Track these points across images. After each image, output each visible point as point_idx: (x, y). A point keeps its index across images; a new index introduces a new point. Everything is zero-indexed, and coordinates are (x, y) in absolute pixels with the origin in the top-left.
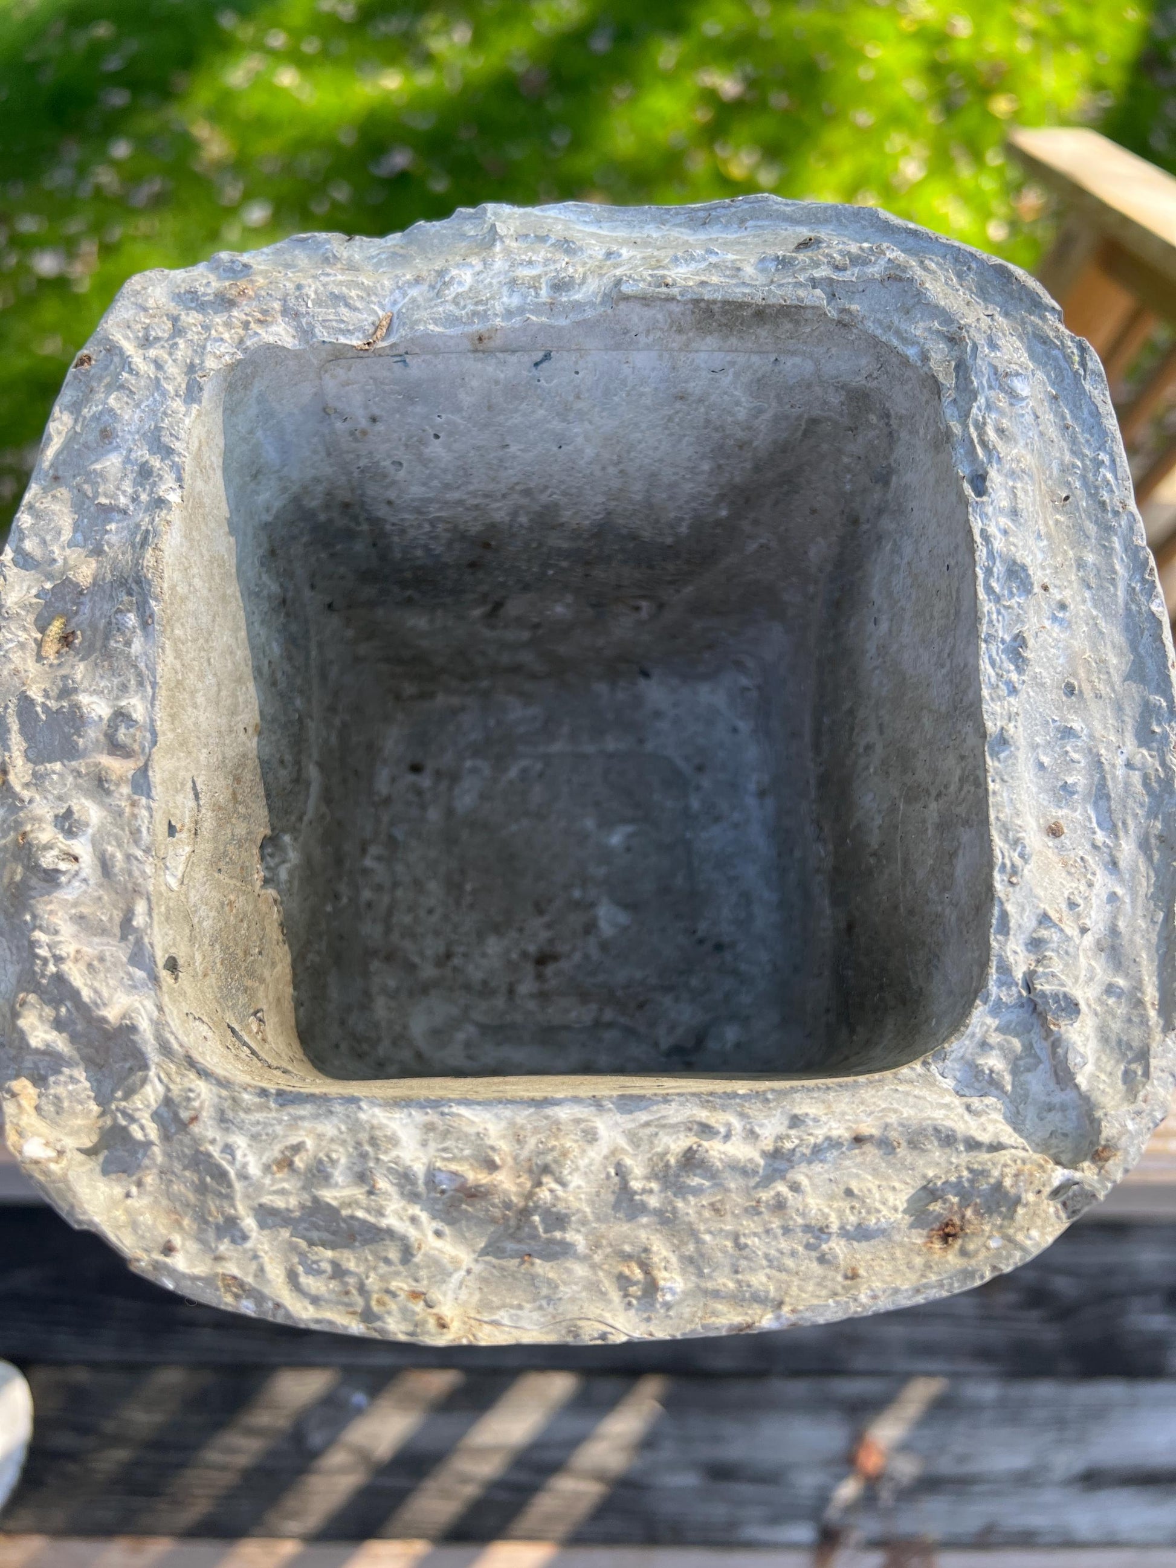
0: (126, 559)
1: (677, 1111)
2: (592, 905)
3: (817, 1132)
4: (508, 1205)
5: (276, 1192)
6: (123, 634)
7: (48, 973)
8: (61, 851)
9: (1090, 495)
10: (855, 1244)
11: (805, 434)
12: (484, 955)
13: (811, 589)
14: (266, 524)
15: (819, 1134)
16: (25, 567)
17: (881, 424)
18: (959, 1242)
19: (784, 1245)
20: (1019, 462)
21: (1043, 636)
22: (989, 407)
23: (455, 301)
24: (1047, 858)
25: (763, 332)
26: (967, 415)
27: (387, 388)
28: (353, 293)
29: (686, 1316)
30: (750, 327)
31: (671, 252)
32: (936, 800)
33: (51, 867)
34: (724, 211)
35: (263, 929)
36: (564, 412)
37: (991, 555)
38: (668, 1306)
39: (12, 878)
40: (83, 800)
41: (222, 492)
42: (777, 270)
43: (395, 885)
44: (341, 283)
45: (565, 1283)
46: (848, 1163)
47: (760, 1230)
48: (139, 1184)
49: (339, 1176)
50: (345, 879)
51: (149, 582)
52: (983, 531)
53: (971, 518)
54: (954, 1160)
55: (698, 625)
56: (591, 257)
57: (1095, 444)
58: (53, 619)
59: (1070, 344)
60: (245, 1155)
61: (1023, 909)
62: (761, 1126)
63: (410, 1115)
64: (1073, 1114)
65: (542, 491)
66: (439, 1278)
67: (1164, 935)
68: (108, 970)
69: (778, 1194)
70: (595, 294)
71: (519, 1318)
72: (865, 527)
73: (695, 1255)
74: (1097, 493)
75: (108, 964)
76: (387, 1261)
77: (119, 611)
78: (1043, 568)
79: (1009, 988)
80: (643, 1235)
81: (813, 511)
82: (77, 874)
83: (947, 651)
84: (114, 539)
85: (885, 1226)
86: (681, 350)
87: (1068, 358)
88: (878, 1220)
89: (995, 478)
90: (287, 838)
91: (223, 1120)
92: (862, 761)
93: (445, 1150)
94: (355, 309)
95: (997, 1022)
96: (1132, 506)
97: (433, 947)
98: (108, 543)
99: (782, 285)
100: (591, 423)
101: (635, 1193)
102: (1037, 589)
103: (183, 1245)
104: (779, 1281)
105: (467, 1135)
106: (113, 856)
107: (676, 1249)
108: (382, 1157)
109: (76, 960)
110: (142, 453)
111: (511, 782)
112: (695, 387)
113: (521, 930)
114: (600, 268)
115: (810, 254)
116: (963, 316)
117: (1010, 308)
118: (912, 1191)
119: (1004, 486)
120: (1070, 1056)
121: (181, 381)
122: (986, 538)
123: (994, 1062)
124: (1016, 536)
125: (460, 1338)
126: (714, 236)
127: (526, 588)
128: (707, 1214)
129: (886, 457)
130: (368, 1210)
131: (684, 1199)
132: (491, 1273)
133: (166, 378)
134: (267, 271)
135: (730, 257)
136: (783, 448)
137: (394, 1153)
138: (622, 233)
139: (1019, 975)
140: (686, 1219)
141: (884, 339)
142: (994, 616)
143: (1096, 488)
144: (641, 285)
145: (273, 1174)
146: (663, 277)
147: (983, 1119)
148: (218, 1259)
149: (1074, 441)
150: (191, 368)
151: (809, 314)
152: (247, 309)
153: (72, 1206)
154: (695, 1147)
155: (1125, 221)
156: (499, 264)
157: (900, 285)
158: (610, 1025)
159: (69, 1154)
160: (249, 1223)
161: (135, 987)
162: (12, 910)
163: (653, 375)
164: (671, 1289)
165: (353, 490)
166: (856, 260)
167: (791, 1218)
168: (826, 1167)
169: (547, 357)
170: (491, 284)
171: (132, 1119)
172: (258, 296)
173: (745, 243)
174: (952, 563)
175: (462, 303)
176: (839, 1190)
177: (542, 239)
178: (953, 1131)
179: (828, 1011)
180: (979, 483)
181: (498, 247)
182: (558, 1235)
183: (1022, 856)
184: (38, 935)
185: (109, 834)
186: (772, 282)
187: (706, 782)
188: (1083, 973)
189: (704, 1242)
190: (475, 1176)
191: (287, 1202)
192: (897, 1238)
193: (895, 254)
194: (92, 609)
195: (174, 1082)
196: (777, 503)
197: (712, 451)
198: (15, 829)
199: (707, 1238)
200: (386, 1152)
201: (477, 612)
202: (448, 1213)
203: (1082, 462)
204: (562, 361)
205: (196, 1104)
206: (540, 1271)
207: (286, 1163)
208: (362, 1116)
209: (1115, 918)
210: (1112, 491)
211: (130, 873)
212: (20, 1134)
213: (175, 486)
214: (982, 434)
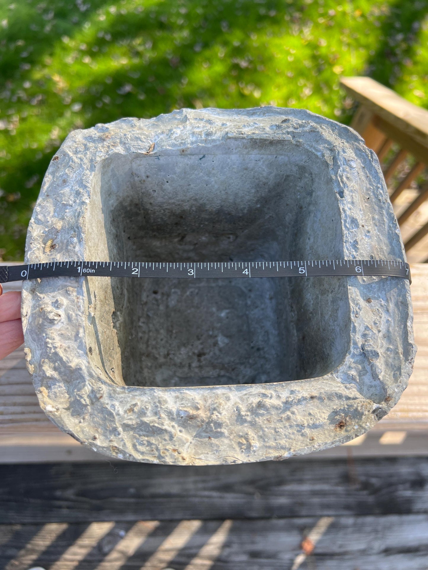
0: (72, 221)
1: (255, 390)
2: (216, 336)
3: (299, 395)
4: (203, 421)
5: (128, 419)
6: (73, 244)
7: (52, 352)
8: (55, 313)
9: (375, 197)
10: (312, 430)
11: (285, 180)
12: (180, 354)
13: (287, 230)
14: (112, 210)
15: (300, 396)
16: (38, 224)
17: (309, 177)
18: (345, 427)
19: (290, 431)
20: (353, 187)
21: (363, 241)
22: (344, 171)
23: (175, 139)
24: (367, 309)
25: (272, 148)
26: (337, 173)
27: (152, 167)
28: (142, 137)
29: (260, 454)
30: (268, 147)
31: (243, 124)
32: (331, 293)
33: (52, 318)
34: (258, 111)
35: (114, 342)
36: (209, 174)
37: (346, 216)
38: (254, 451)
39: (38, 322)
40: (61, 297)
41: (100, 200)
42: (276, 129)
43: (149, 331)
44: (138, 134)
45: (222, 446)
46: (309, 405)
47: (282, 426)
48: (84, 419)
49: (149, 413)
50: (134, 329)
51: (81, 228)
52: (343, 209)
53: (339, 205)
54: (342, 403)
55: (249, 243)
56: (217, 125)
57: (376, 182)
58: (48, 240)
59: (367, 151)
60: (118, 408)
61: (360, 325)
62: (282, 394)
63: (171, 393)
64: (378, 388)
65: (200, 199)
66: (182, 445)
67: (404, 332)
68: (71, 351)
69: (288, 415)
70: (220, 137)
71: (207, 457)
72: (304, 209)
73: (262, 435)
74: (378, 197)
75: (71, 349)
76: (165, 440)
77: (71, 237)
78: (362, 220)
79: (357, 349)
80: (246, 429)
81: (287, 205)
82: (60, 320)
83: (333, 246)
84: (68, 214)
85: (321, 424)
86: (246, 154)
87: (367, 155)
88: (319, 422)
89: (346, 192)
90: (118, 313)
91: (110, 397)
92: (306, 284)
93: (182, 404)
94: (143, 142)
95: (353, 360)
96: (389, 201)
97: (163, 351)
98: (66, 216)
99: (278, 134)
100: (217, 177)
101: (243, 416)
102: (360, 226)
103: (99, 437)
104: (289, 442)
105: (189, 399)
106: (72, 315)
107: (256, 433)
108: (162, 407)
109: (61, 348)
110: (77, 187)
111: (187, 296)
112: (251, 165)
113: (192, 345)
114: (221, 129)
115: (286, 124)
116: (335, 143)
117: (349, 140)
118: (330, 413)
119: (349, 195)
120: (377, 369)
121: (89, 164)
122: (344, 211)
123: (353, 372)
124: (353, 210)
125: (189, 463)
126: (255, 118)
127: (193, 231)
128: (265, 422)
129: (311, 187)
130: (158, 424)
131: (258, 418)
132: (198, 443)
133: (84, 164)
134: (114, 130)
135: (261, 125)
136: (278, 185)
137: (166, 406)
138: (226, 117)
139: (360, 345)
140: (259, 424)
141: (310, 150)
142: (348, 235)
143: (377, 195)
144: (234, 134)
145: (128, 413)
146: (241, 131)
147: (351, 390)
148: (111, 441)
149: (370, 181)
150: (91, 161)
151: (287, 143)
152: (109, 142)
153: (63, 425)
154: (261, 401)
155: (381, 109)
156: (189, 127)
157: (315, 133)
158: (223, 376)
159: (60, 410)
160: (120, 429)
161: (80, 356)
162: (38, 333)
163: (237, 162)
164: (255, 446)
165: (139, 200)
166: (301, 126)
167: (292, 422)
168: (302, 406)
169: (204, 156)
170: (186, 134)
171: (81, 397)
172: (112, 138)
173: (265, 121)
174: (334, 219)
175: (177, 140)
176: (307, 414)
177: (202, 120)
178: (341, 394)
179: (296, 367)
180: (341, 194)
181: (188, 122)
182: (219, 430)
183: (359, 309)
184: (48, 340)
185: (70, 308)
186: (275, 133)
187: (252, 295)
188: (380, 344)
189: (265, 431)
190: (192, 412)
191: (132, 422)
192: (326, 427)
193: (313, 124)
194: (61, 237)
195: (94, 386)
196: (276, 202)
197: (255, 186)
198: (39, 307)
199: (266, 429)
200: (164, 405)
201: (176, 240)
202: (184, 424)
203: (373, 187)
204: (209, 158)
205: (102, 392)
206: (214, 442)
207: (131, 410)
208: (155, 394)
209: (389, 327)
210: (382, 196)
211: (77, 320)
212: (44, 403)
213: (88, 198)
214: (342, 179)
